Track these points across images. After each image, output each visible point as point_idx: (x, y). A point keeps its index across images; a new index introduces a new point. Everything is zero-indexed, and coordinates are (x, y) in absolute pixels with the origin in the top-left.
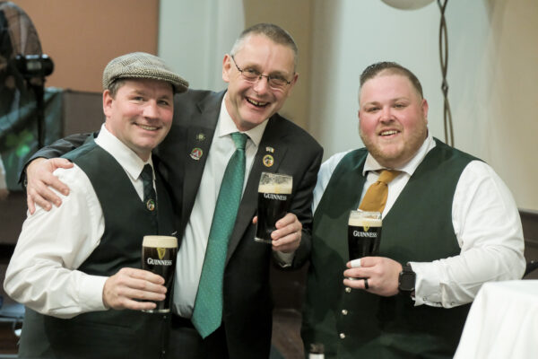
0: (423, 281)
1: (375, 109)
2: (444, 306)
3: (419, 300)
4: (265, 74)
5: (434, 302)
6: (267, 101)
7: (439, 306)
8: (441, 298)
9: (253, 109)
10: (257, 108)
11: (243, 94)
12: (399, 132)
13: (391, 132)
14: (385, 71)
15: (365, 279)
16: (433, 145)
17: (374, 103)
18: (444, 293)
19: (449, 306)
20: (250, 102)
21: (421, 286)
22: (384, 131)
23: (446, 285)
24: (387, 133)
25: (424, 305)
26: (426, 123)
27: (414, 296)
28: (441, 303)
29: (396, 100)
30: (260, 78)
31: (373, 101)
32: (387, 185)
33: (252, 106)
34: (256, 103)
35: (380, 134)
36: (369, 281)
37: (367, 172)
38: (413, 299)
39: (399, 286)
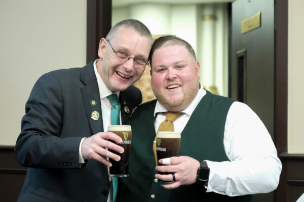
0: (215, 175)
1: (162, 70)
2: (227, 194)
3: (209, 188)
4: (133, 56)
5: (219, 191)
6: (131, 75)
7: (223, 194)
8: (225, 189)
9: (121, 79)
10: (124, 79)
11: (115, 69)
12: (180, 86)
13: (175, 86)
14: (168, 42)
15: (173, 173)
16: (205, 93)
17: (161, 66)
18: (229, 184)
19: (231, 195)
20: (119, 75)
21: (213, 178)
22: (169, 86)
23: (231, 180)
24: (172, 87)
25: (213, 192)
26: (199, 78)
27: (207, 186)
28: (225, 192)
29: (177, 63)
30: (129, 59)
31: (160, 65)
32: (172, 122)
33: (120, 78)
34: (123, 76)
35: (167, 88)
36: (176, 175)
37: (157, 114)
38: (206, 187)
39: (197, 177)
